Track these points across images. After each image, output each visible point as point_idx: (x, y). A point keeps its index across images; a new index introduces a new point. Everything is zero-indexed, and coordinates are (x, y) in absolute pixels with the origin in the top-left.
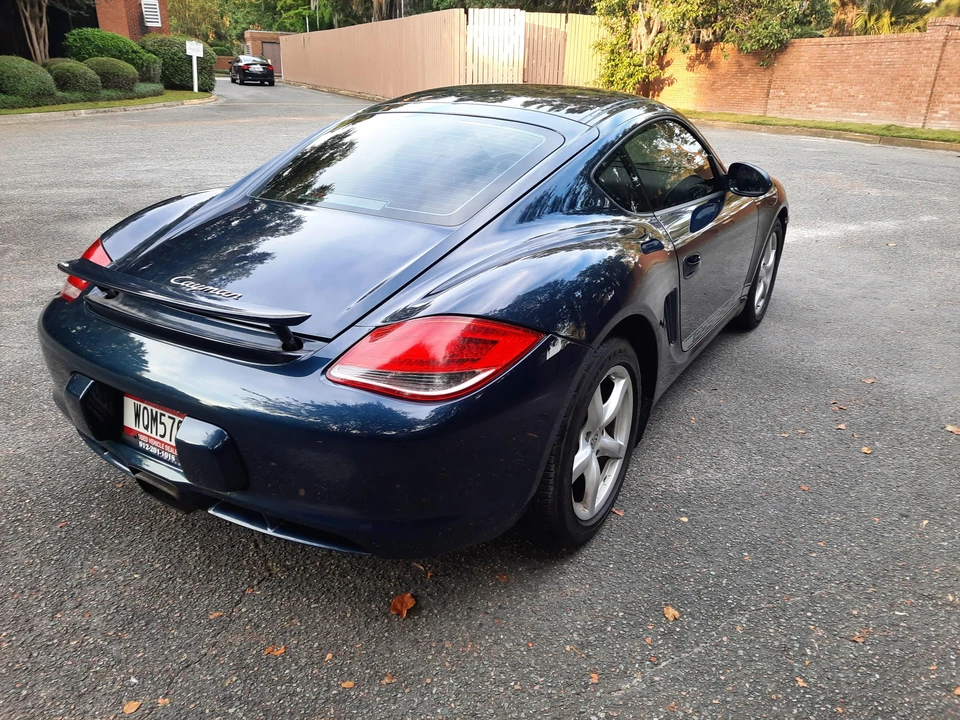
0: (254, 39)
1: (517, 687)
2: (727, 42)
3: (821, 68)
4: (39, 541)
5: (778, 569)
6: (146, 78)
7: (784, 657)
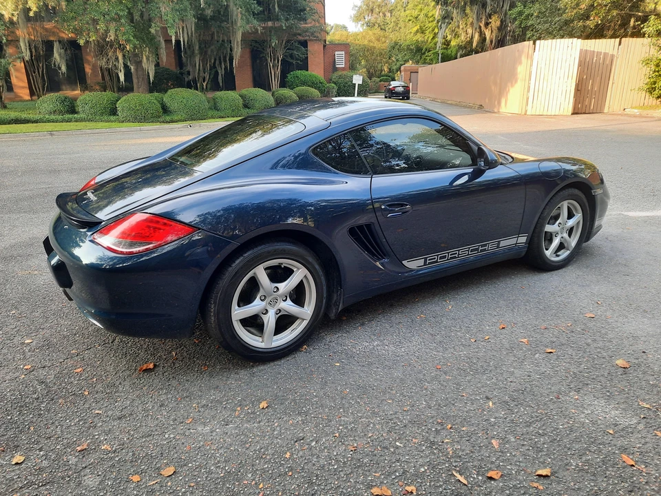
0: (405, 70)
7: (296, 442)
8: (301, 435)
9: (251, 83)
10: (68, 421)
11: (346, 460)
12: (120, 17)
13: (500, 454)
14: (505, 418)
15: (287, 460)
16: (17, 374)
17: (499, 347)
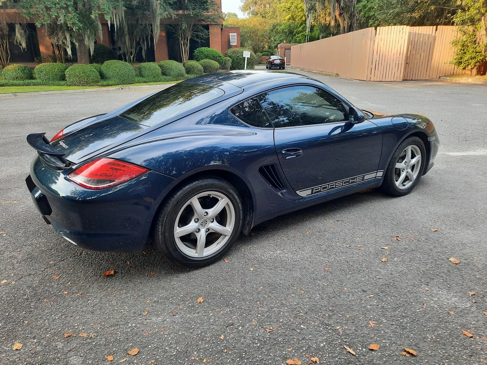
0: (281, 48)
6: (224, 68)
7: (227, 327)
8: (231, 322)
9: (167, 57)
10: (53, 316)
11: (265, 339)
12: (68, 6)
13: (376, 332)
14: (378, 306)
15: (222, 341)
16: (9, 281)
17: (368, 253)
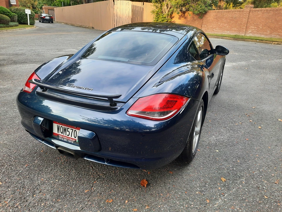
1: (186, 206)
2: (190, 11)
3: (216, 18)
4: (21, 172)
5: (248, 164)
6: (13, 21)
